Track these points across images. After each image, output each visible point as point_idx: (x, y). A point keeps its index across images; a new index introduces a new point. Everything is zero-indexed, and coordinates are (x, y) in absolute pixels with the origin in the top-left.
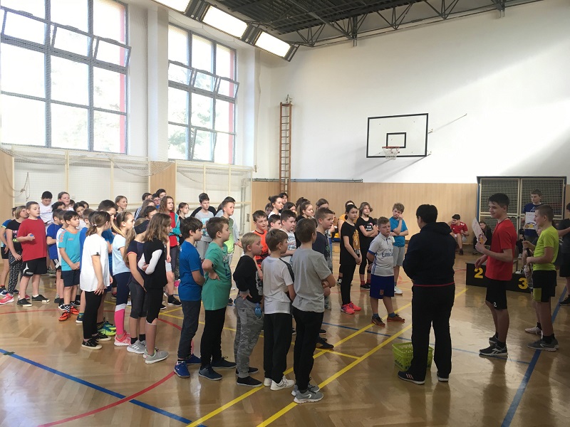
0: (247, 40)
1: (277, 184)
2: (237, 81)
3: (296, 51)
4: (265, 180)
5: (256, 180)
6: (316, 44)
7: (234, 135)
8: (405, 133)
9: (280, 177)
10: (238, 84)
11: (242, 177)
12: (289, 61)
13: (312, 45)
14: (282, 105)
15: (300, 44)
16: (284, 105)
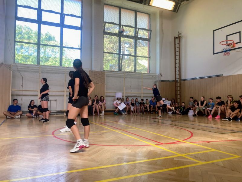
1: (174, 83)
3: (180, 6)
5: (162, 81)
7: (150, 58)
8: (240, 32)
9: (176, 79)
10: (151, 31)
11: (155, 81)
12: (177, 12)
14: (175, 38)
16: (176, 38)
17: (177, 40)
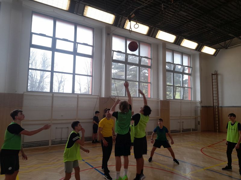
0: (197, 50)
1: (212, 108)
2: (191, 66)
3: (219, 51)
4: (206, 107)
6: (228, 48)
7: (191, 88)
9: (214, 105)
10: (192, 68)
12: (215, 56)
13: (227, 48)
14: (212, 74)
15: (220, 48)
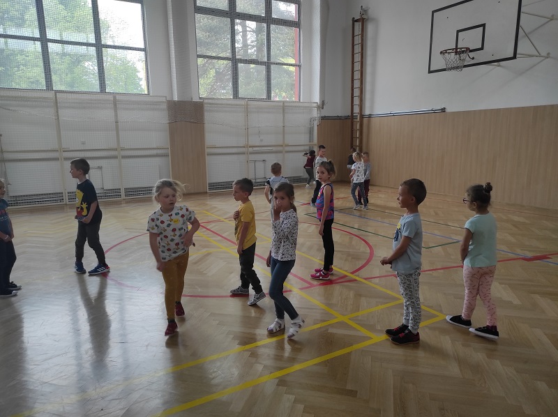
5: (323, 118)
7: (300, 66)
8: (484, 25)
9: (352, 113)
14: (354, 21)
16: (357, 21)
17: (358, 26)
